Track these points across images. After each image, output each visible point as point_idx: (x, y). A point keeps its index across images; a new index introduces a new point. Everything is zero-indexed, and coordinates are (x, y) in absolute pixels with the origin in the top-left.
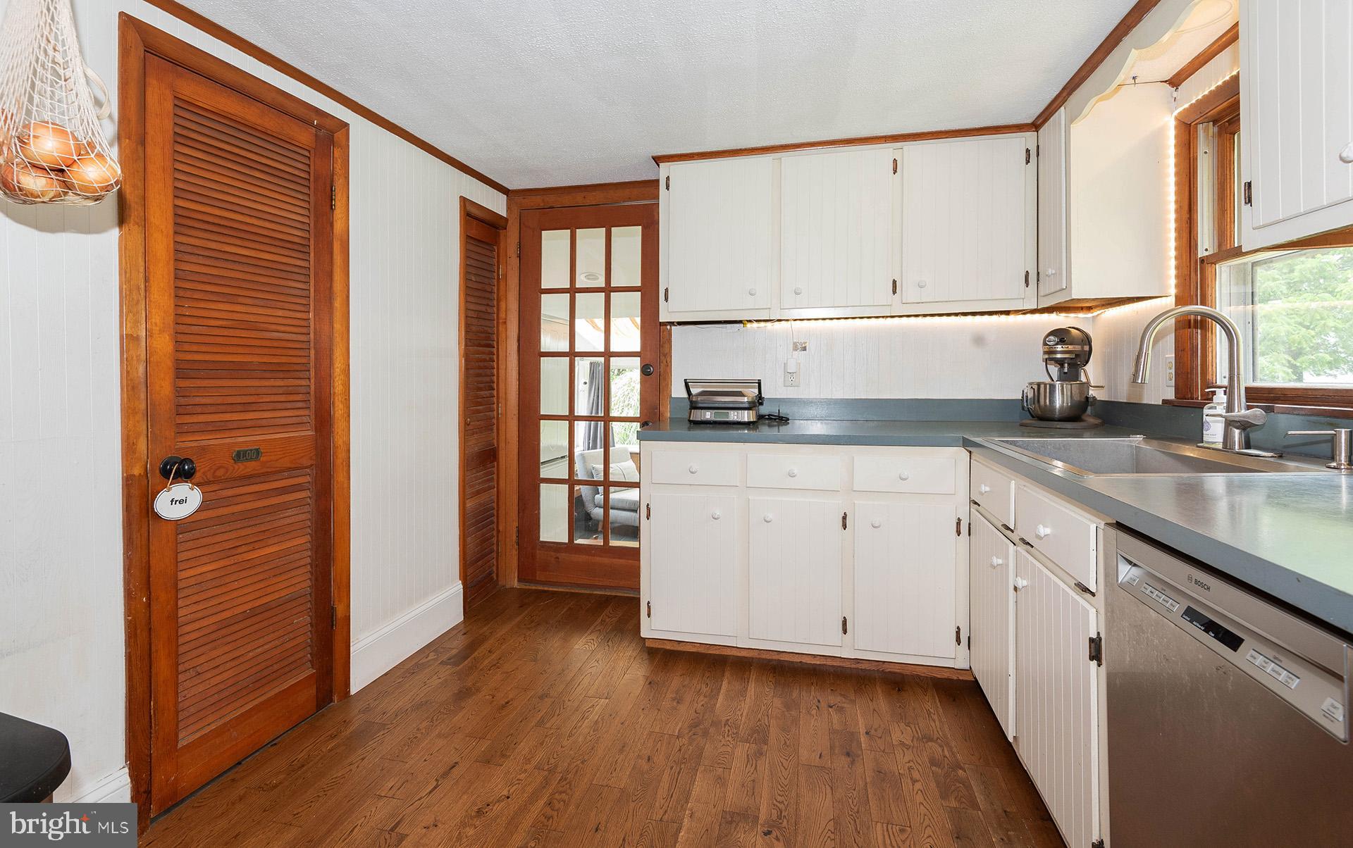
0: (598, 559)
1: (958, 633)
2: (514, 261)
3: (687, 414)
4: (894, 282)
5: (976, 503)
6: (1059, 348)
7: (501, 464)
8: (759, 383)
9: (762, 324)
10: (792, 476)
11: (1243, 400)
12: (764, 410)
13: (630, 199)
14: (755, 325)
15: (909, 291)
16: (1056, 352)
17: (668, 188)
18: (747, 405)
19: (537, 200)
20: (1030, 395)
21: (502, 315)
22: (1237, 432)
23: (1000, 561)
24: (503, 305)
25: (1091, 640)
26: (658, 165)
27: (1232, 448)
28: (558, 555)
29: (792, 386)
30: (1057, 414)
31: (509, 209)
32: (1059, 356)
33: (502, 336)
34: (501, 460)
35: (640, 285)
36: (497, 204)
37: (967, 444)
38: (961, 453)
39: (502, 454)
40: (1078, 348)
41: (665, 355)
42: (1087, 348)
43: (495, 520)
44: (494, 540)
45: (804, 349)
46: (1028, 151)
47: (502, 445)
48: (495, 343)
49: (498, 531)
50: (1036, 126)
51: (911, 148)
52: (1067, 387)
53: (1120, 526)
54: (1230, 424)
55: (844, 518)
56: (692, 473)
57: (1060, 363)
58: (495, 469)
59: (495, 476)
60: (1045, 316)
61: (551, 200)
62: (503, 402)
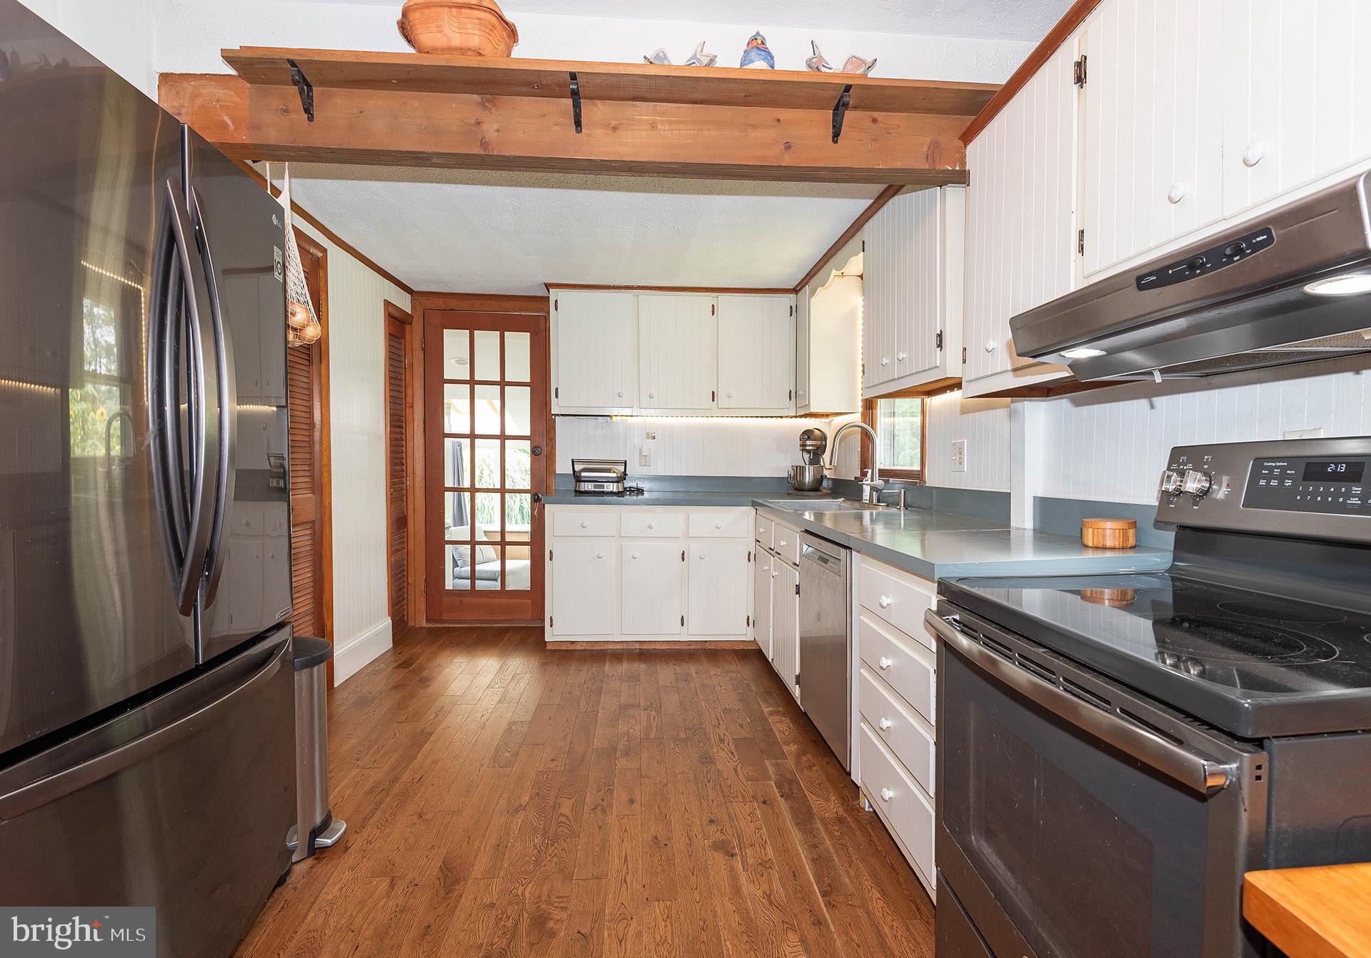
0: (497, 600)
1: (748, 619)
2: (419, 354)
3: (574, 486)
4: (713, 393)
5: (758, 541)
6: (808, 443)
7: (409, 530)
8: (625, 463)
9: (624, 418)
10: (650, 527)
11: (877, 476)
12: (628, 484)
13: (520, 310)
14: (619, 418)
15: (722, 400)
16: (806, 445)
17: (556, 309)
18: (615, 480)
19: (440, 303)
20: (792, 475)
21: (409, 400)
22: (875, 493)
23: (767, 568)
24: (409, 391)
25: (797, 586)
26: (549, 291)
27: (872, 502)
28: (461, 599)
29: (645, 465)
30: (807, 488)
31: (413, 307)
32: (808, 448)
33: (409, 418)
34: (409, 526)
35: (529, 381)
36: (404, 302)
37: (754, 504)
38: (751, 510)
39: (410, 521)
40: (819, 443)
41: (551, 440)
42: (824, 442)
43: (406, 574)
44: (405, 590)
45: (654, 438)
46: (791, 307)
47: (410, 513)
48: (404, 424)
49: (408, 583)
50: (795, 290)
51: (724, 298)
52: (812, 468)
53: (807, 531)
54: (873, 489)
55: (683, 554)
56: (583, 527)
57: (808, 452)
58: (405, 534)
59: (405, 540)
60: (804, 420)
61: (452, 303)
62: (412, 476)
